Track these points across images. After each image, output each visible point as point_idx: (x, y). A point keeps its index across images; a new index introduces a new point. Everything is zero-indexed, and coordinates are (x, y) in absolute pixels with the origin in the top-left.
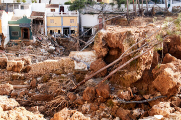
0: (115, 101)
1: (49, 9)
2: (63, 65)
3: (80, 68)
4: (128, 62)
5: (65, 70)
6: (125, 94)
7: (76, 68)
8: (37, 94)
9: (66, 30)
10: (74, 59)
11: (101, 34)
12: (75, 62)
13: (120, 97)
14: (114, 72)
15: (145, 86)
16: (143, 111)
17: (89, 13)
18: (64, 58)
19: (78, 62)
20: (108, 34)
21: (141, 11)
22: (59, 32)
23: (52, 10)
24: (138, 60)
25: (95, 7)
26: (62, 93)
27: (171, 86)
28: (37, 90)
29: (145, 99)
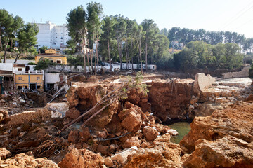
0: (95, 140)
1: (17, 68)
2: (40, 115)
3: (56, 116)
4: (102, 109)
5: (43, 119)
6: (103, 134)
7: (52, 117)
8: (21, 142)
9: (33, 86)
10: (50, 109)
11: (74, 88)
12: (52, 112)
13: (99, 136)
14: (91, 117)
15: (114, 126)
16: (117, 146)
17: (51, 72)
18: (41, 109)
19: (54, 111)
20: (79, 88)
21: (94, 71)
22: (26, 87)
23: (19, 69)
24: (109, 107)
25: (57, 67)
26: (49, 138)
27: (136, 125)
28: (20, 138)
29: (117, 136)
